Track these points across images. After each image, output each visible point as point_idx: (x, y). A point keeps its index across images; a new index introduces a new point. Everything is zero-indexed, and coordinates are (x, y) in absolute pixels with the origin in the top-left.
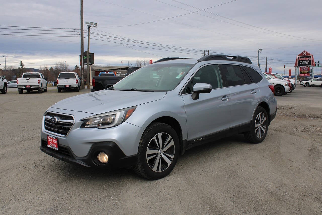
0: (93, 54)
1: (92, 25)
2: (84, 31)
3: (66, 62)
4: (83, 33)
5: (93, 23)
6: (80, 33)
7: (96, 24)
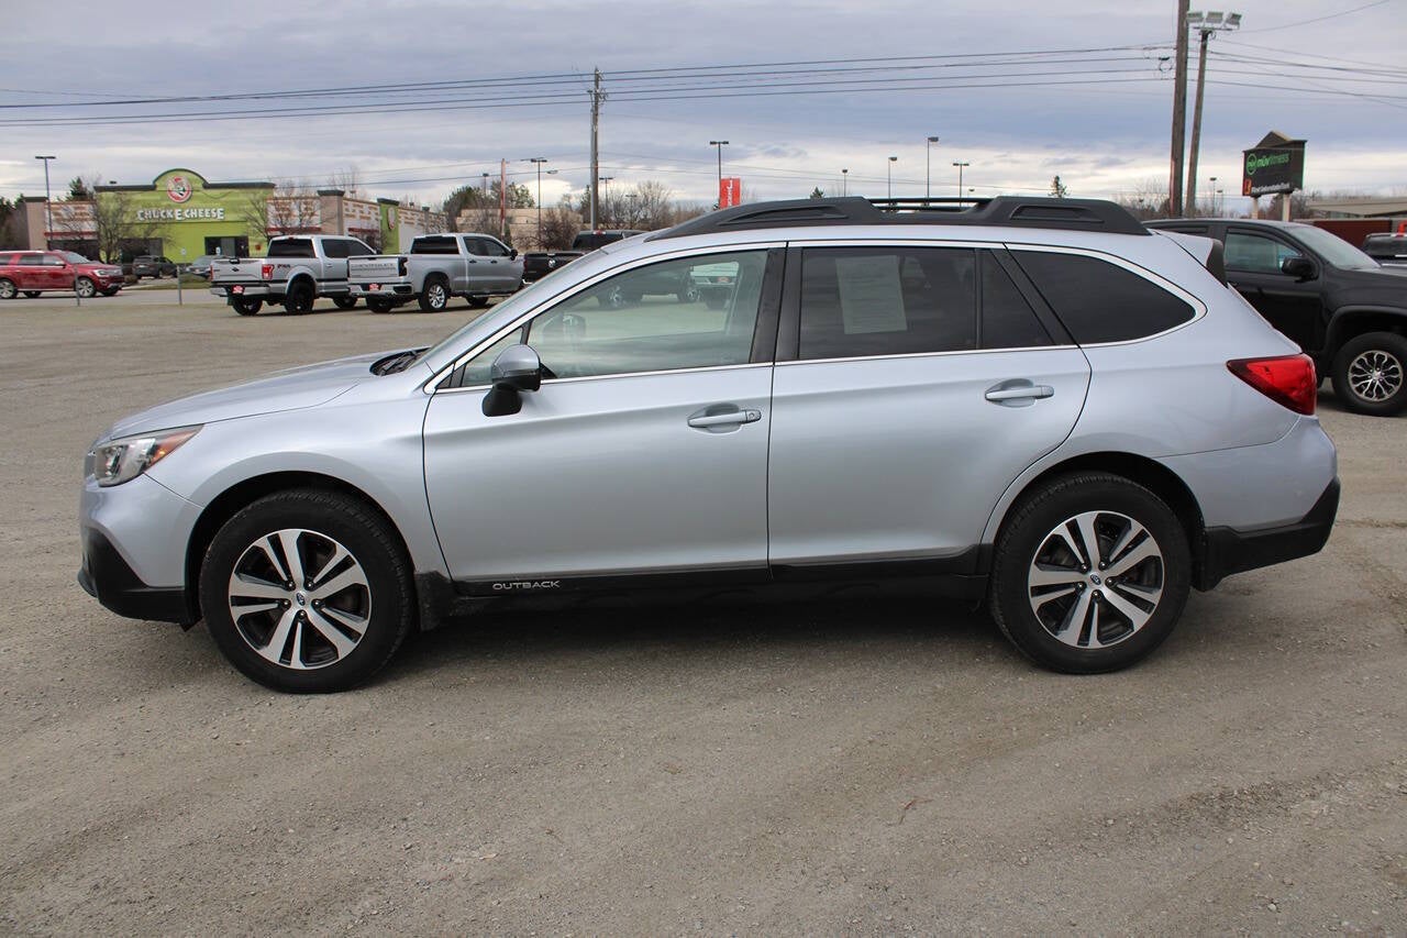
0: (1301, 144)
1: (1216, 25)
2: (1190, 54)
3: (1213, 179)
4: (1186, 62)
5: (1221, 14)
6: (1173, 63)
7: (1235, 18)
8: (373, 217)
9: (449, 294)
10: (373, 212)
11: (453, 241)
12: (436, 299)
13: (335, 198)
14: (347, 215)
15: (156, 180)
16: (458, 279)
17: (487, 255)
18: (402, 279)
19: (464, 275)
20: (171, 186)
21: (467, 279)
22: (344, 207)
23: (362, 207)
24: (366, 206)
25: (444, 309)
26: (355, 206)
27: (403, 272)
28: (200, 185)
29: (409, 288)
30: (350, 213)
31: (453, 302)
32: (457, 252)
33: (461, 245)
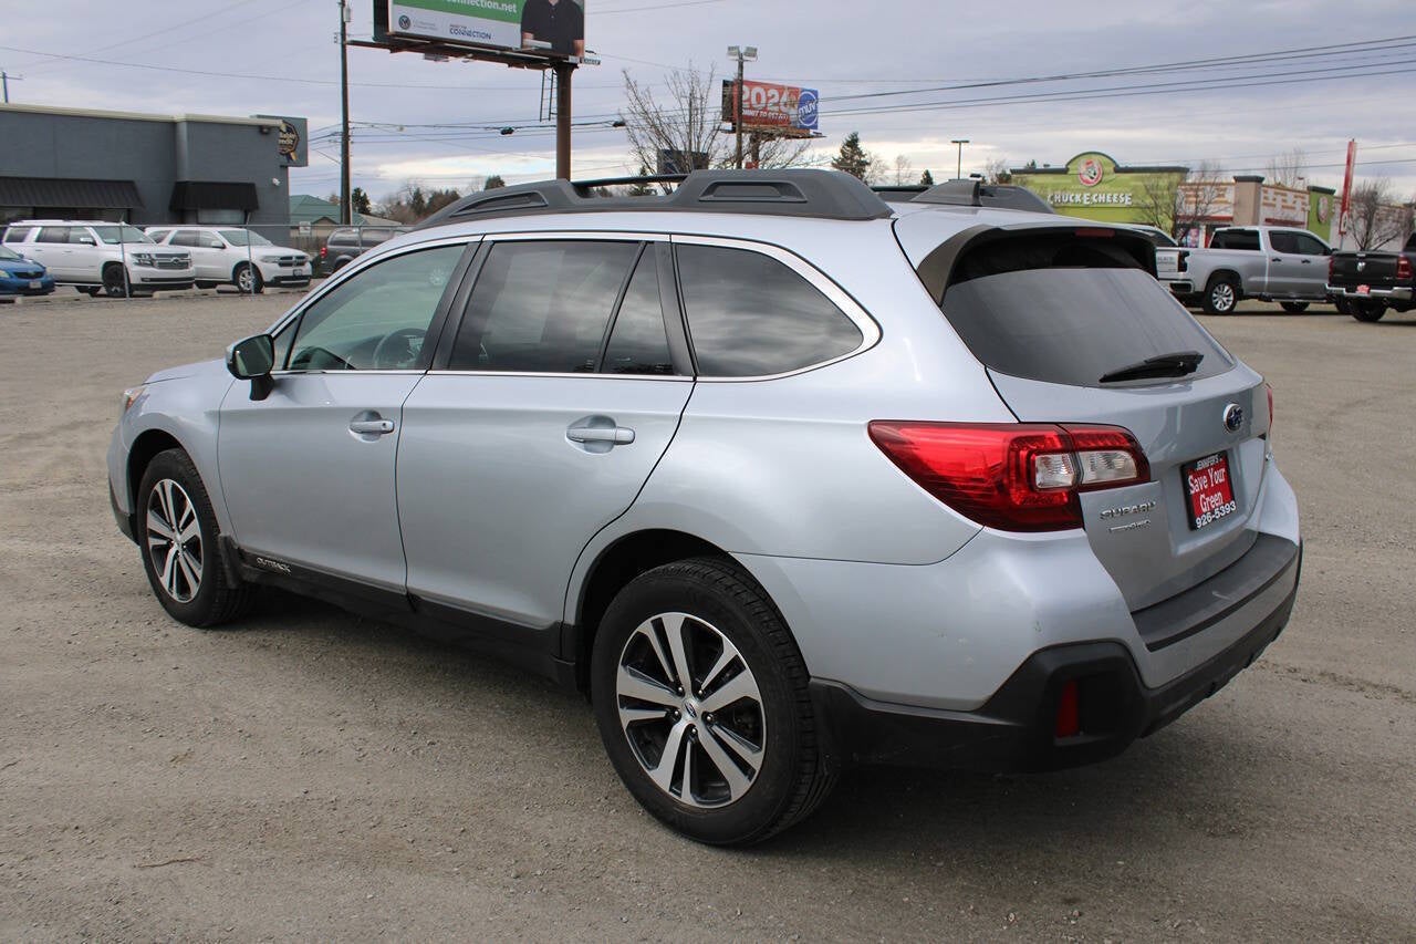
8: (1299, 205)
9: (1240, 295)
10: (1299, 201)
11: (1256, 234)
12: (1224, 297)
13: (1253, 184)
14: (1265, 204)
15: (1069, 164)
16: (1252, 279)
17: (1299, 253)
18: (1181, 275)
19: (1263, 275)
20: (1083, 169)
21: (1266, 279)
22: (1263, 195)
23: (1285, 195)
24: (1290, 196)
25: (1230, 313)
26: (1276, 193)
27: (1182, 267)
28: (1111, 169)
29: (1189, 286)
30: (1271, 201)
31: (1242, 306)
32: (1257, 247)
33: (1264, 240)
